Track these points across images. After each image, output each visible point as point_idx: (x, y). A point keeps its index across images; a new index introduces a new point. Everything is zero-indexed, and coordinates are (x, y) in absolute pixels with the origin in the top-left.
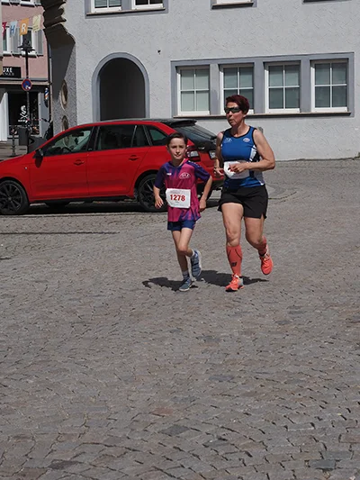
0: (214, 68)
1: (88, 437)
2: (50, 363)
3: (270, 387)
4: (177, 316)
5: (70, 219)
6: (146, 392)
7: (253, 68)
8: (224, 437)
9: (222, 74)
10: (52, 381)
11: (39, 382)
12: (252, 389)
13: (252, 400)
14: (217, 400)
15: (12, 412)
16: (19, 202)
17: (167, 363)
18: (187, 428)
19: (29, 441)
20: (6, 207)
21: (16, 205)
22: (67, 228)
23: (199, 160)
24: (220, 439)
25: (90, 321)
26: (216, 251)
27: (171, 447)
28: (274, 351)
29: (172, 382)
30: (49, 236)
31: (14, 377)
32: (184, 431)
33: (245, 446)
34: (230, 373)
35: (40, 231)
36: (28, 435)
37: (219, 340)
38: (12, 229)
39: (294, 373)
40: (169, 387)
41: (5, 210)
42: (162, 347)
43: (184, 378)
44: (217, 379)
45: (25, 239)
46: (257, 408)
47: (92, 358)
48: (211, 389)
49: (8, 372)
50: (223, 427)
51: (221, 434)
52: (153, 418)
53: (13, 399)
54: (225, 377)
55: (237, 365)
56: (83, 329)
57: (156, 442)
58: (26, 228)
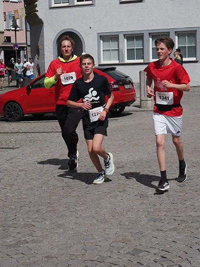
0: (121, 37)
1: (87, 257)
2: (56, 211)
3: (184, 225)
4: (121, 182)
5: (47, 124)
6: (114, 229)
7: (143, 36)
8: (164, 256)
9: (126, 40)
10: (60, 222)
11: (53, 223)
12: (174, 226)
13: (175, 233)
14: (156, 234)
15: (41, 242)
16: (18, 114)
17: (122, 211)
18: (142, 251)
19: (54, 259)
20: (11, 117)
21: (16, 116)
22: (47, 129)
23: (119, 90)
24: (163, 257)
25: (72, 186)
26: (134, 142)
27: (136, 262)
28: (181, 203)
29: (127, 223)
30: (38, 134)
31: (37, 220)
32: (141, 252)
33: (178, 261)
34: (158, 217)
35: (32, 131)
36: (53, 255)
37: (148, 197)
38: (16, 130)
39: (195, 217)
40: (126, 225)
41: (10, 119)
42: (117, 201)
43: (133, 220)
44: (152, 221)
45: (25, 136)
46: (179, 238)
47: (79, 209)
48: (150, 227)
49: (33, 217)
50: (162, 250)
51: (162, 254)
52: (121, 245)
53: (39, 233)
54: (156, 219)
55: (162, 212)
56: (70, 190)
57: (126, 259)
58: (23, 130)
